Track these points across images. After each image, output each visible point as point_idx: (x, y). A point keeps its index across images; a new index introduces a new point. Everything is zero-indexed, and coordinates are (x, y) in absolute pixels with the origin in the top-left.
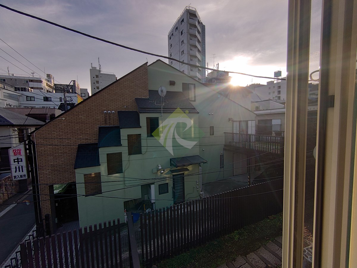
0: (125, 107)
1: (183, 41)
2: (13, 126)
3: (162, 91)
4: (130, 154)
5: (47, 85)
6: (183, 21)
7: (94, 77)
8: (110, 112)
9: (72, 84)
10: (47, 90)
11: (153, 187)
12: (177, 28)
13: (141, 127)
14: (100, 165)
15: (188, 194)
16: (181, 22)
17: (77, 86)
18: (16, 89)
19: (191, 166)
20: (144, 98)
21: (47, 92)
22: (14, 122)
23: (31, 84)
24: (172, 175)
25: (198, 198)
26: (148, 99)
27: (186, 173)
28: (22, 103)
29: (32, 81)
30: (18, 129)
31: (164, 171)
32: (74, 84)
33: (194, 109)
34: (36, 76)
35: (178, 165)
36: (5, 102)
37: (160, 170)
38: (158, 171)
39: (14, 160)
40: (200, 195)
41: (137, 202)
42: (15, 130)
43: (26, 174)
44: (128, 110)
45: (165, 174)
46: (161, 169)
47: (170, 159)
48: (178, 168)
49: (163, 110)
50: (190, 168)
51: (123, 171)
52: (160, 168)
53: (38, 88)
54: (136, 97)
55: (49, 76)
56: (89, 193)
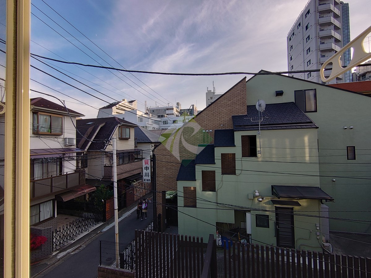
0: (222, 125)
1: (309, 37)
2: (152, 143)
3: (260, 105)
4: (223, 173)
5: (176, 111)
6: (308, 12)
7: (209, 100)
8: (207, 131)
9: (191, 108)
10: (176, 115)
11: (248, 215)
12: (300, 24)
13: (235, 146)
14: (195, 180)
15: (300, 239)
16: (306, 15)
17: (195, 109)
18: (159, 117)
19: (304, 200)
20: (242, 114)
21: (176, 116)
22: (152, 140)
23: (168, 112)
24: (274, 207)
25: (319, 250)
26: (246, 115)
27: (296, 208)
28: (161, 126)
29: (168, 109)
30: (154, 145)
31: (263, 198)
32: (193, 108)
33: (311, 122)
34: (170, 105)
35: (281, 195)
36: (152, 126)
37: (257, 196)
38: (255, 197)
39: (145, 167)
40: (323, 247)
41: (232, 227)
42: (152, 146)
43: (150, 179)
44: (225, 129)
45: (264, 203)
46: (259, 196)
47: (272, 186)
48: (281, 199)
49: (261, 126)
50: (303, 203)
51: (216, 190)
52: (257, 194)
53: (171, 114)
54: (233, 115)
55: (178, 104)
56: (189, 204)
